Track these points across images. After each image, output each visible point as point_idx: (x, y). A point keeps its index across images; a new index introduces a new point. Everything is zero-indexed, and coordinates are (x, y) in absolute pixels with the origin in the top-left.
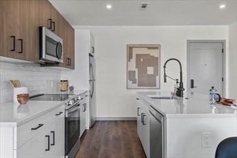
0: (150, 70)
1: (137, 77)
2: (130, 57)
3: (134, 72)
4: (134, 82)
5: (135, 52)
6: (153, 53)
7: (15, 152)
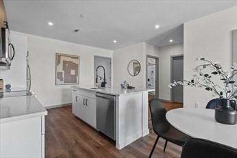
0: (73, 72)
1: (63, 76)
2: (58, 62)
3: (62, 73)
4: (61, 80)
5: (62, 59)
6: (75, 61)
7: (43, 136)
